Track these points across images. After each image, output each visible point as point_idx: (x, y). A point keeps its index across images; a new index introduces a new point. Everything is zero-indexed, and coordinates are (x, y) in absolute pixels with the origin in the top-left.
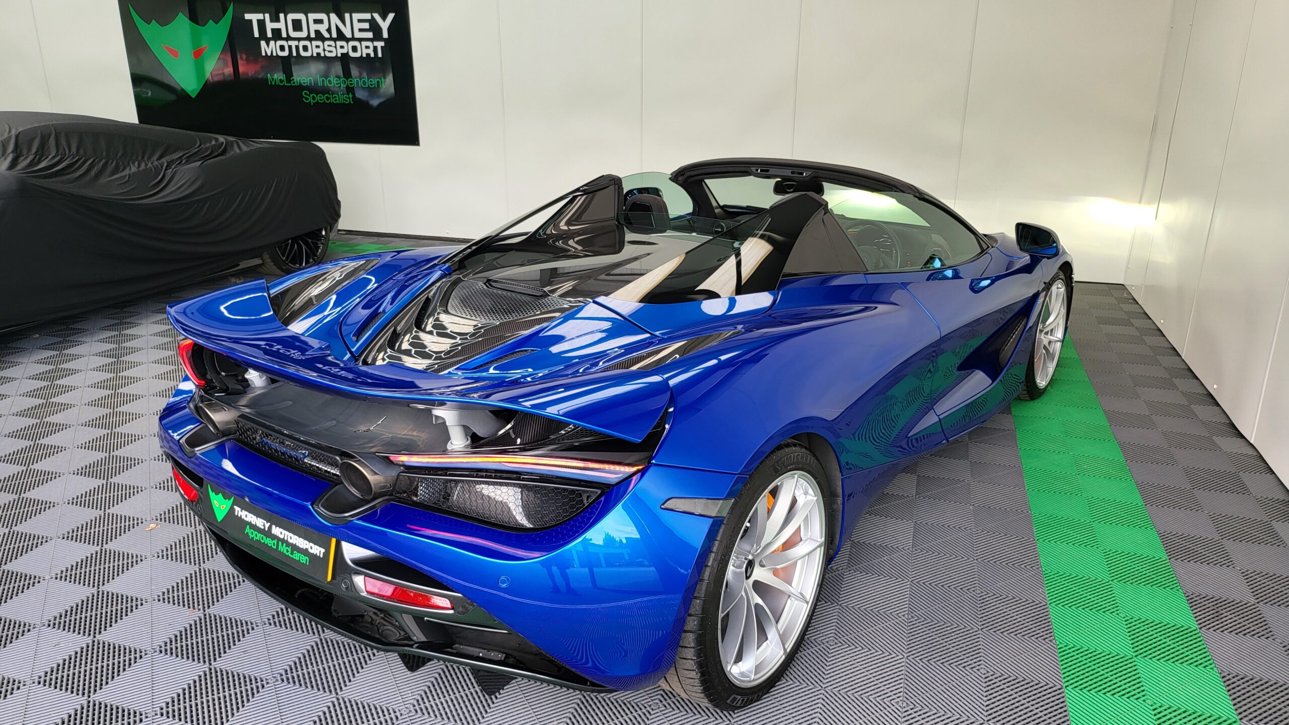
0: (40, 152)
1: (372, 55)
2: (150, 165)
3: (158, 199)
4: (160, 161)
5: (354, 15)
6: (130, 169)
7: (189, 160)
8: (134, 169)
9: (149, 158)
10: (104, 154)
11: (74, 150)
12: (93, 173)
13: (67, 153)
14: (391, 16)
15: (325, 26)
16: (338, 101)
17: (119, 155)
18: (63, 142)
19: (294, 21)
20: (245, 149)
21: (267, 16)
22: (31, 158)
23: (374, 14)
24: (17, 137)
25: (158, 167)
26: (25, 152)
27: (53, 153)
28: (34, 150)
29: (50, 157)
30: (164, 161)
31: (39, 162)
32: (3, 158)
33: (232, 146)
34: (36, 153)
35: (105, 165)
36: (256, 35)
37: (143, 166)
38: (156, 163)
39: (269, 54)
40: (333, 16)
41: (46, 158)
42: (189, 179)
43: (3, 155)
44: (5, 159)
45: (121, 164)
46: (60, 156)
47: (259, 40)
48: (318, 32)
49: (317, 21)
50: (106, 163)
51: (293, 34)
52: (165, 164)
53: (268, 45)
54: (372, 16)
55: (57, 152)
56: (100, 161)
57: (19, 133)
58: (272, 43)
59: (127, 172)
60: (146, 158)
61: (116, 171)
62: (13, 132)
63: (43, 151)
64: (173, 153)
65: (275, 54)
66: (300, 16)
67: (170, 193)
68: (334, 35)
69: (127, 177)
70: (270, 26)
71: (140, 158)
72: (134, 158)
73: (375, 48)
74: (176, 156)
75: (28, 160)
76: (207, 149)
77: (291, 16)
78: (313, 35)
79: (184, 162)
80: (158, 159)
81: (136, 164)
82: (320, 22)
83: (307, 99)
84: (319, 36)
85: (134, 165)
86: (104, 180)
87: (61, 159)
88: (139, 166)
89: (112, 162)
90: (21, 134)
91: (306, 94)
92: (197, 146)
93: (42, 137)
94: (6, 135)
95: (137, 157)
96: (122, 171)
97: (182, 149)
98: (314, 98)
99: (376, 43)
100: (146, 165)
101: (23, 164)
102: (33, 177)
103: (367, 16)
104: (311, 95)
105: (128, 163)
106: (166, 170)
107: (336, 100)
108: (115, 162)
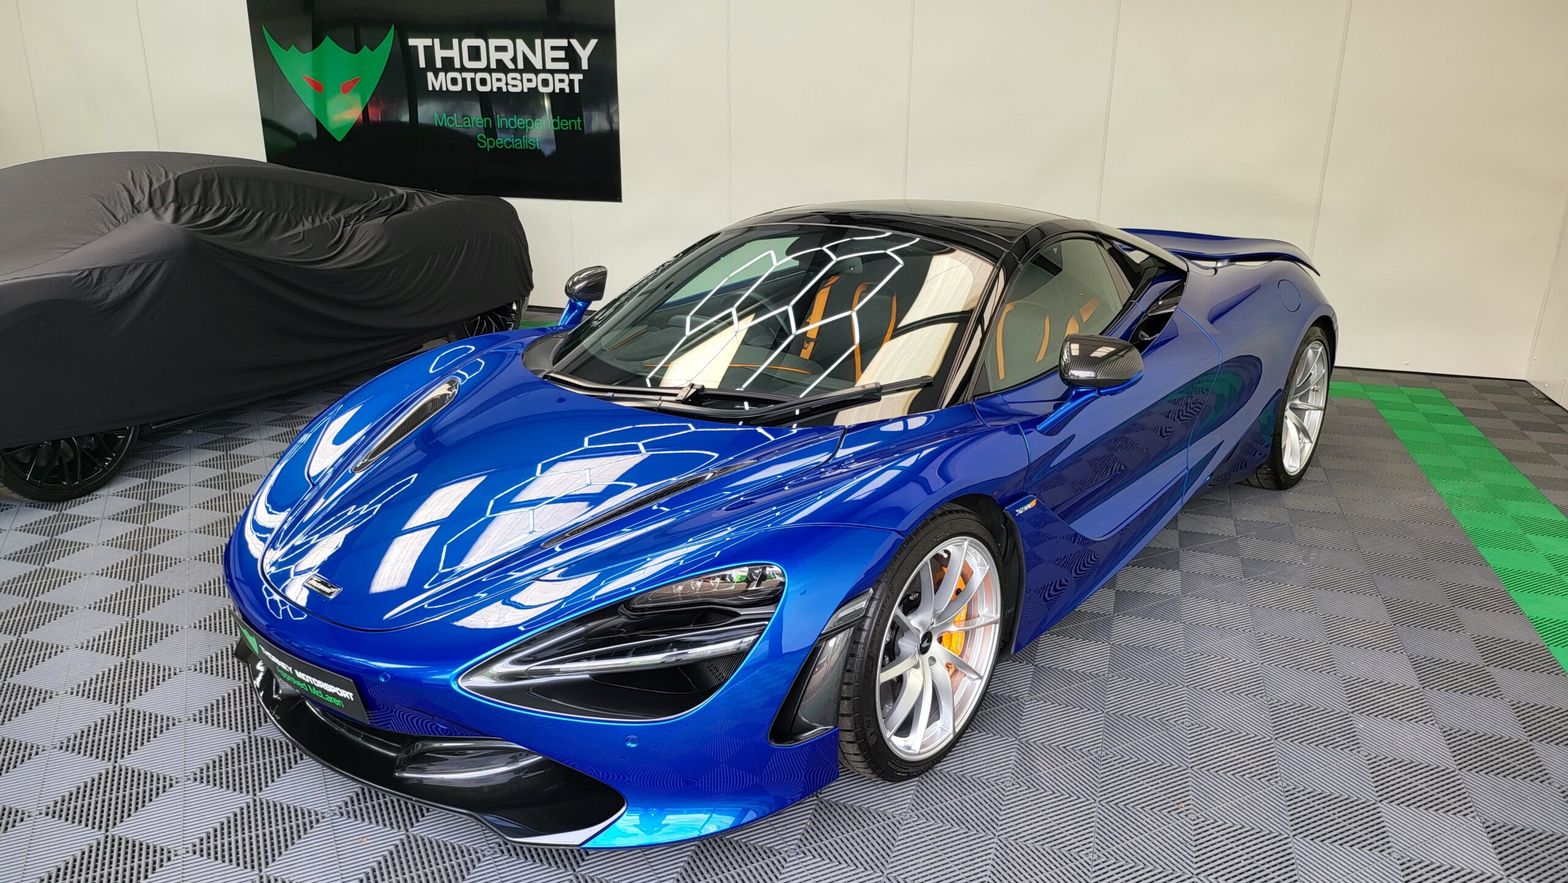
0: (203, 202)
1: (567, 90)
2: (325, 221)
3: (336, 264)
4: (337, 217)
5: (546, 41)
6: (303, 225)
7: (369, 215)
8: (308, 225)
9: (323, 212)
10: (274, 206)
11: (240, 200)
12: (264, 228)
13: (233, 203)
14: (593, 42)
15: (510, 54)
16: (521, 147)
17: (291, 206)
18: (228, 191)
19: (470, 48)
20: (429, 203)
21: (437, 41)
22: (194, 208)
23: (571, 41)
24: (176, 181)
25: (334, 223)
26: (186, 201)
27: (218, 203)
28: (196, 200)
29: (215, 208)
30: (341, 215)
31: (203, 215)
32: (164, 208)
33: (413, 198)
34: (199, 203)
35: (275, 219)
36: (422, 64)
37: (317, 223)
38: (332, 218)
39: (437, 88)
40: (520, 42)
41: (211, 209)
42: (372, 239)
43: (163, 204)
44: (166, 209)
45: (293, 218)
46: (225, 208)
47: (425, 70)
48: (499, 62)
49: (499, 49)
50: (277, 216)
51: (469, 64)
52: (343, 221)
53: (436, 77)
54: (569, 43)
55: (222, 202)
56: (270, 214)
57: (179, 177)
58: (442, 75)
59: (300, 229)
60: (320, 211)
61: (288, 227)
62: (171, 177)
63: (206, 199)
64: (349, 207)
65: (444, 89)
66: (479, 42)
67: (351, 257)
68: (521, 66)
69: (301, 237)
70: (440, 54)
71: (313, 212)
72: (307, 211)
73: (571, 82)
74: (354, 210)
75: (191, 212)
76: (386, 202)
77: (468, 42)
78: (493, 66)
79: (362, 218)
80: (334, 213)
81: (310, 219)
82: (503, 49)
83: (482, 144)
84: (501, 67)
85: (307, 220)
86: (275, 238)
87: (227, 210)
88: (313, 221)
89: (283, 216)
90: (180, 179)
91: (481, 138)
92: (374, 198)
93: (205, 183)
94: (163, 180)
95: (310, 210)
96: (294, 228)
97: (359, 202)
98: (491, 143)
99: (572, 76)
100: (321, 221)
101: (186, 217)
102: (202, 232)
103: (563, 42)
104: (488, 140)
105: (301, 219)
106: (344, 227)
107: (518, 146)
108: (286, 216)
